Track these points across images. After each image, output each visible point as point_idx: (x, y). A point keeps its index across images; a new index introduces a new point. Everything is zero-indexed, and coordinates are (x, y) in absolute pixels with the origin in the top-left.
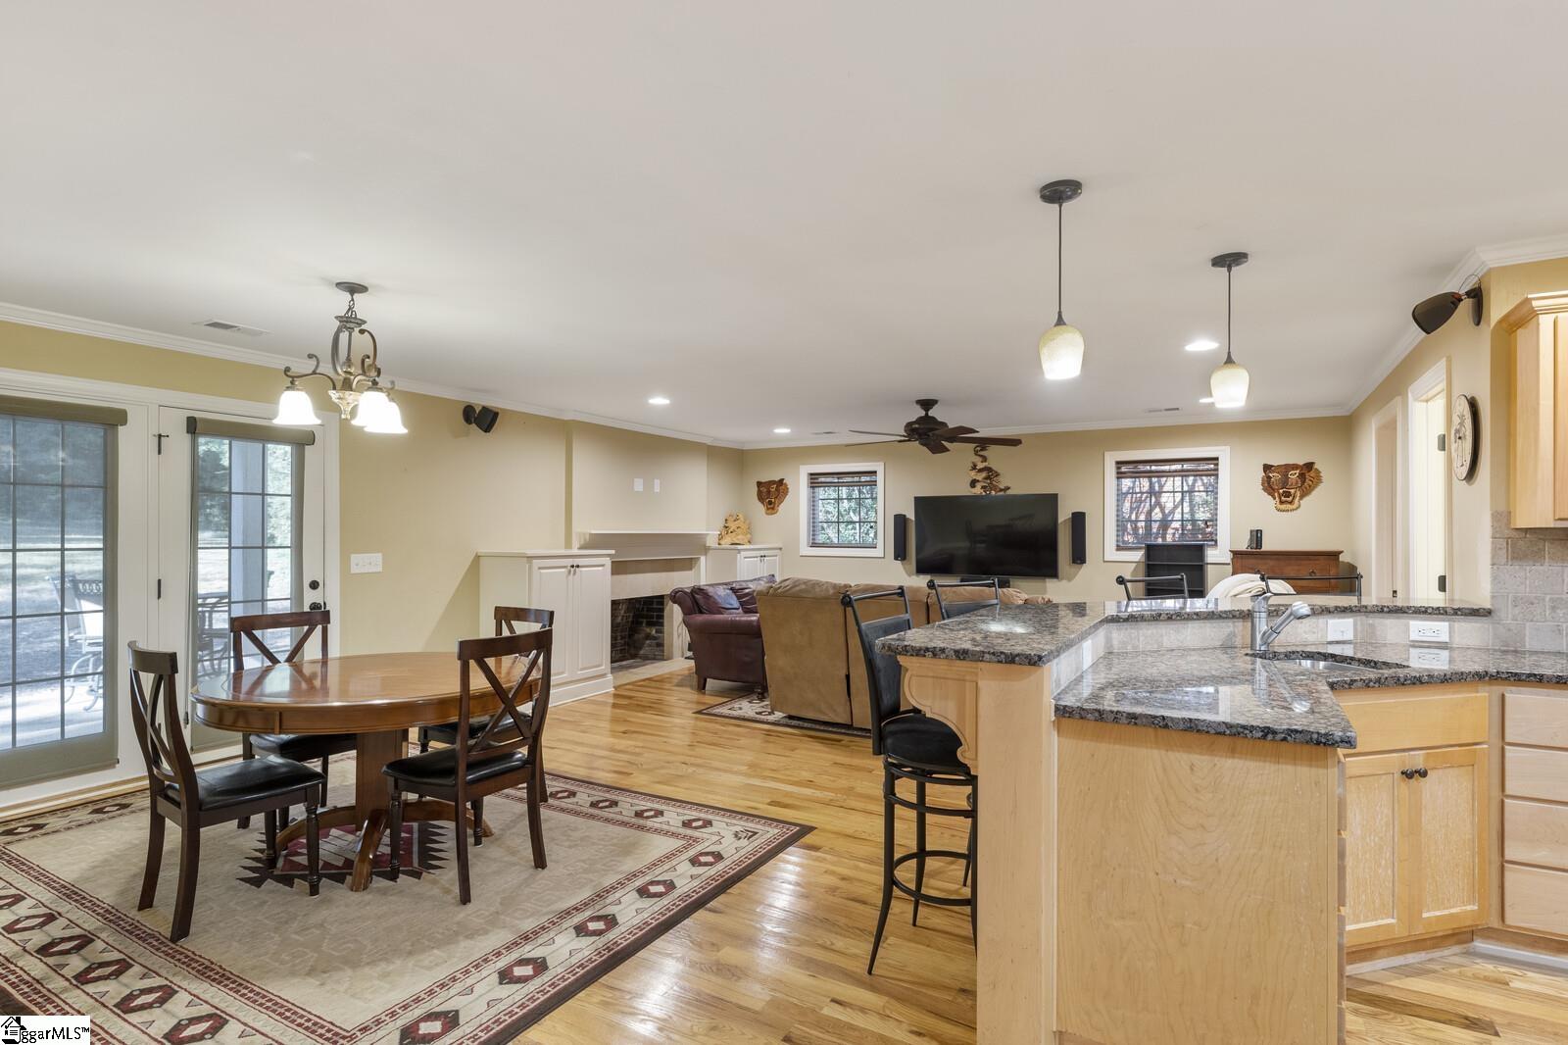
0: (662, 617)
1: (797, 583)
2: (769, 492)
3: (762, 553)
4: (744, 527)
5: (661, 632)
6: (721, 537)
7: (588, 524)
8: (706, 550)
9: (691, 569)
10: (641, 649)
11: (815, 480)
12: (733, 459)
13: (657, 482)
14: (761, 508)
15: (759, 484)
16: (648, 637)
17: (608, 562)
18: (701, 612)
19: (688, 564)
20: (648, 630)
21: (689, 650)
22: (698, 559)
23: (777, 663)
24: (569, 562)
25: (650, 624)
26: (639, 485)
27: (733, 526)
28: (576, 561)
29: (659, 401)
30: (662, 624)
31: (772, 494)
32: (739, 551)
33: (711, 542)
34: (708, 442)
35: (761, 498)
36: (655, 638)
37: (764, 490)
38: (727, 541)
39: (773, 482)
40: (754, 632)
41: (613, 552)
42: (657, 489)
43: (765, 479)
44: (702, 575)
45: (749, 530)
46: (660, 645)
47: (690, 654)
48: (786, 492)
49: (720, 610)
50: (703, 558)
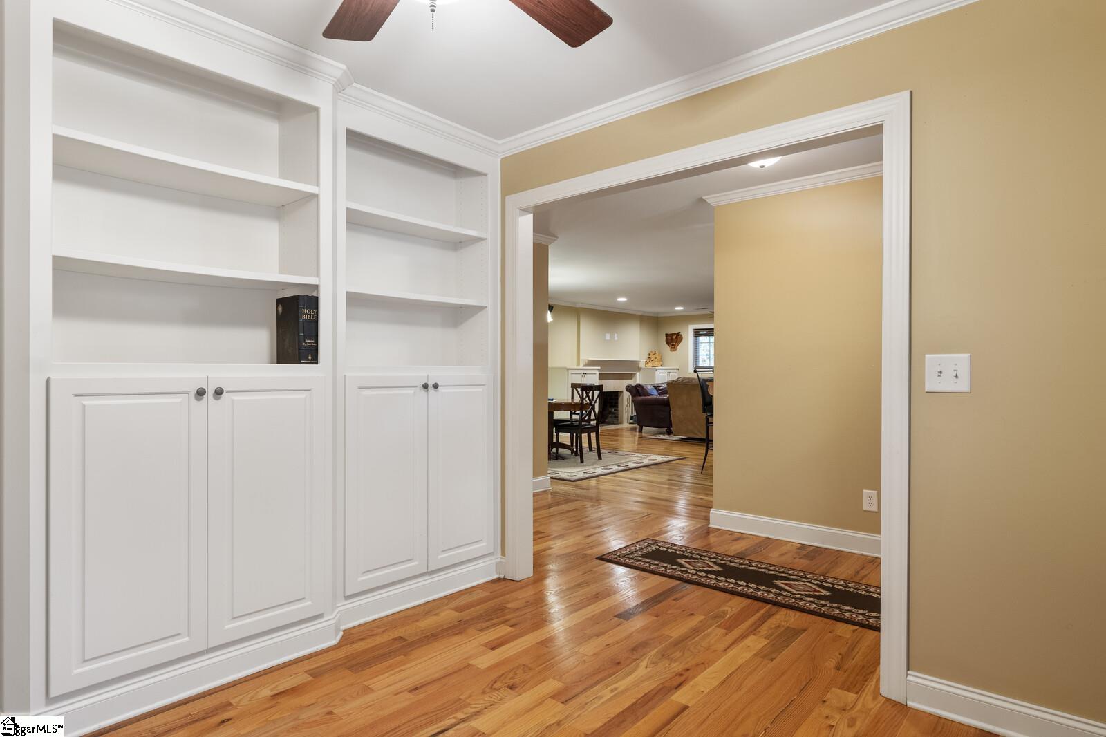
0: (617, 403)
1: (685, 379)
2: (672, 339)
3: (669, 371)
4: (659, 358)
5: (617, 410)
6: (646, 363)
7: (587, 355)
8: (639, 369)
9: (631, 379)
10: (606, 418)
11: (697, 333)
12: (653, 322)
13: (616, 335)
14: (667, 348)
15: (667, 335)
16: (610, 413)
17: (597, 372)
18: (640, 396)
19: (631, 376)
20: (610, 409)
21: (631, 419)
22: (635, 374)
23: (676, 414)
24: (582, 372)
25: (611, 407)
26: (608, 337)
27: (653, 357)
28: (585, 371)
29: (622, 299)
30: (618, 407)
31: (674, 340)
32: (657, 369)
33: (642, 365)
34: (640, 314)
35: (668, 343)
36: (613, 413)
37: (669, 338)
38: (649, 365)
39: (675, 334)
40: (666, 404)
41: (599, 368)
42: (616, 339)
43: (670, 332)
44: (638, 379)
45: (661, 360)
46: (616, 417)
47: (631, 421)
48: (681, 339)
49: (648, 395)
50: (638, 373)
